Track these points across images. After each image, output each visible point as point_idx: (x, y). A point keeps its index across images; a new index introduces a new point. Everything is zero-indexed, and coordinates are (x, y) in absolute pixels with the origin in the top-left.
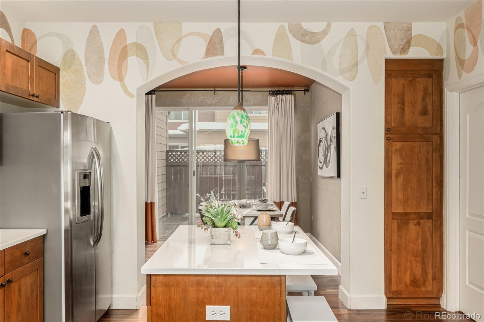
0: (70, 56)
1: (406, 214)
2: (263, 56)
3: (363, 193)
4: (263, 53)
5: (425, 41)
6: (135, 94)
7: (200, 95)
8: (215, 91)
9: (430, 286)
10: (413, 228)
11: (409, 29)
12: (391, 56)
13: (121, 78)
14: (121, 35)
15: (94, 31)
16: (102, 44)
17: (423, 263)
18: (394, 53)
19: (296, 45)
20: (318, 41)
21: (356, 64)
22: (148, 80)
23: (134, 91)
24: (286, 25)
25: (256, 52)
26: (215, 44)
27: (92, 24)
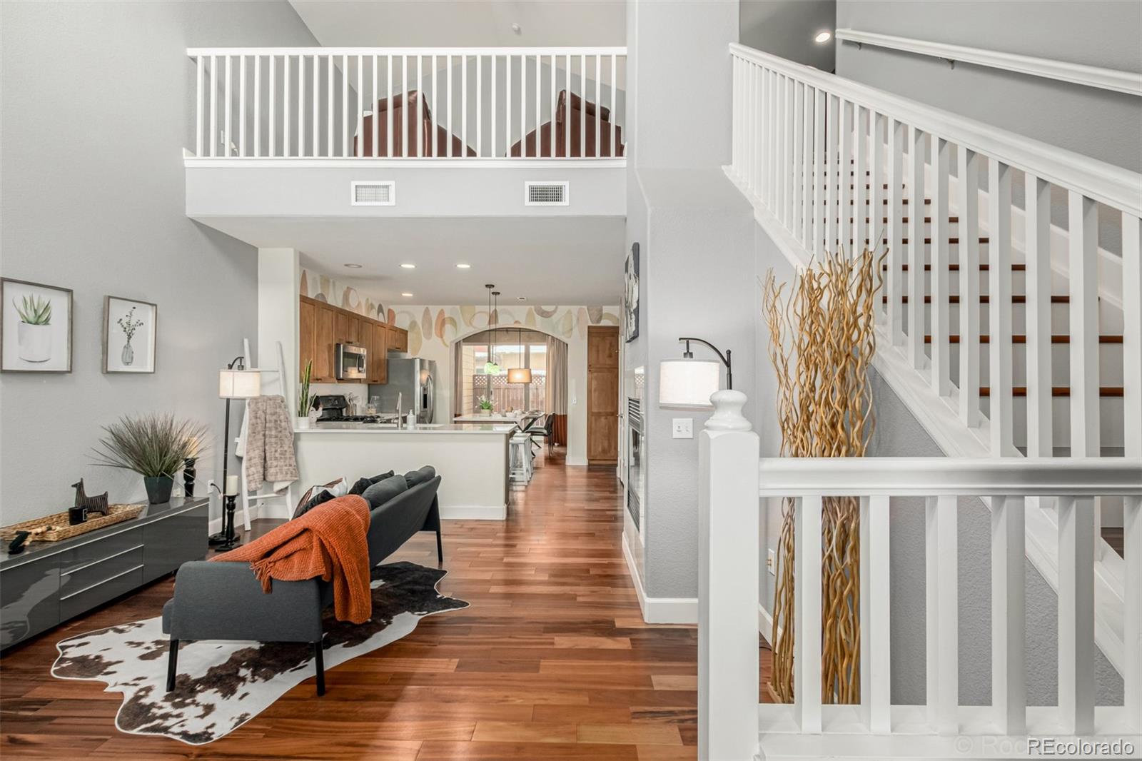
0: (413, 324)
1: (600, 413)
4: (520, 323)
5: (610, 316)
9: (612, 453)
10: (603, 419)
11: (601, 310)
12: (591, 324)
13: (441, 337)
14: (442, 312)
15: (427, 311)
16: (431, 317)
17: (609, 440)
18: (592, 323)
19: (538, 318)
20: (551, 316)
21: (572, 329)
22: (457, 337)
23: (448, 344)
24: (533, 307)
25: (516, 322)
26: (493, 317)
27: (426, 306)
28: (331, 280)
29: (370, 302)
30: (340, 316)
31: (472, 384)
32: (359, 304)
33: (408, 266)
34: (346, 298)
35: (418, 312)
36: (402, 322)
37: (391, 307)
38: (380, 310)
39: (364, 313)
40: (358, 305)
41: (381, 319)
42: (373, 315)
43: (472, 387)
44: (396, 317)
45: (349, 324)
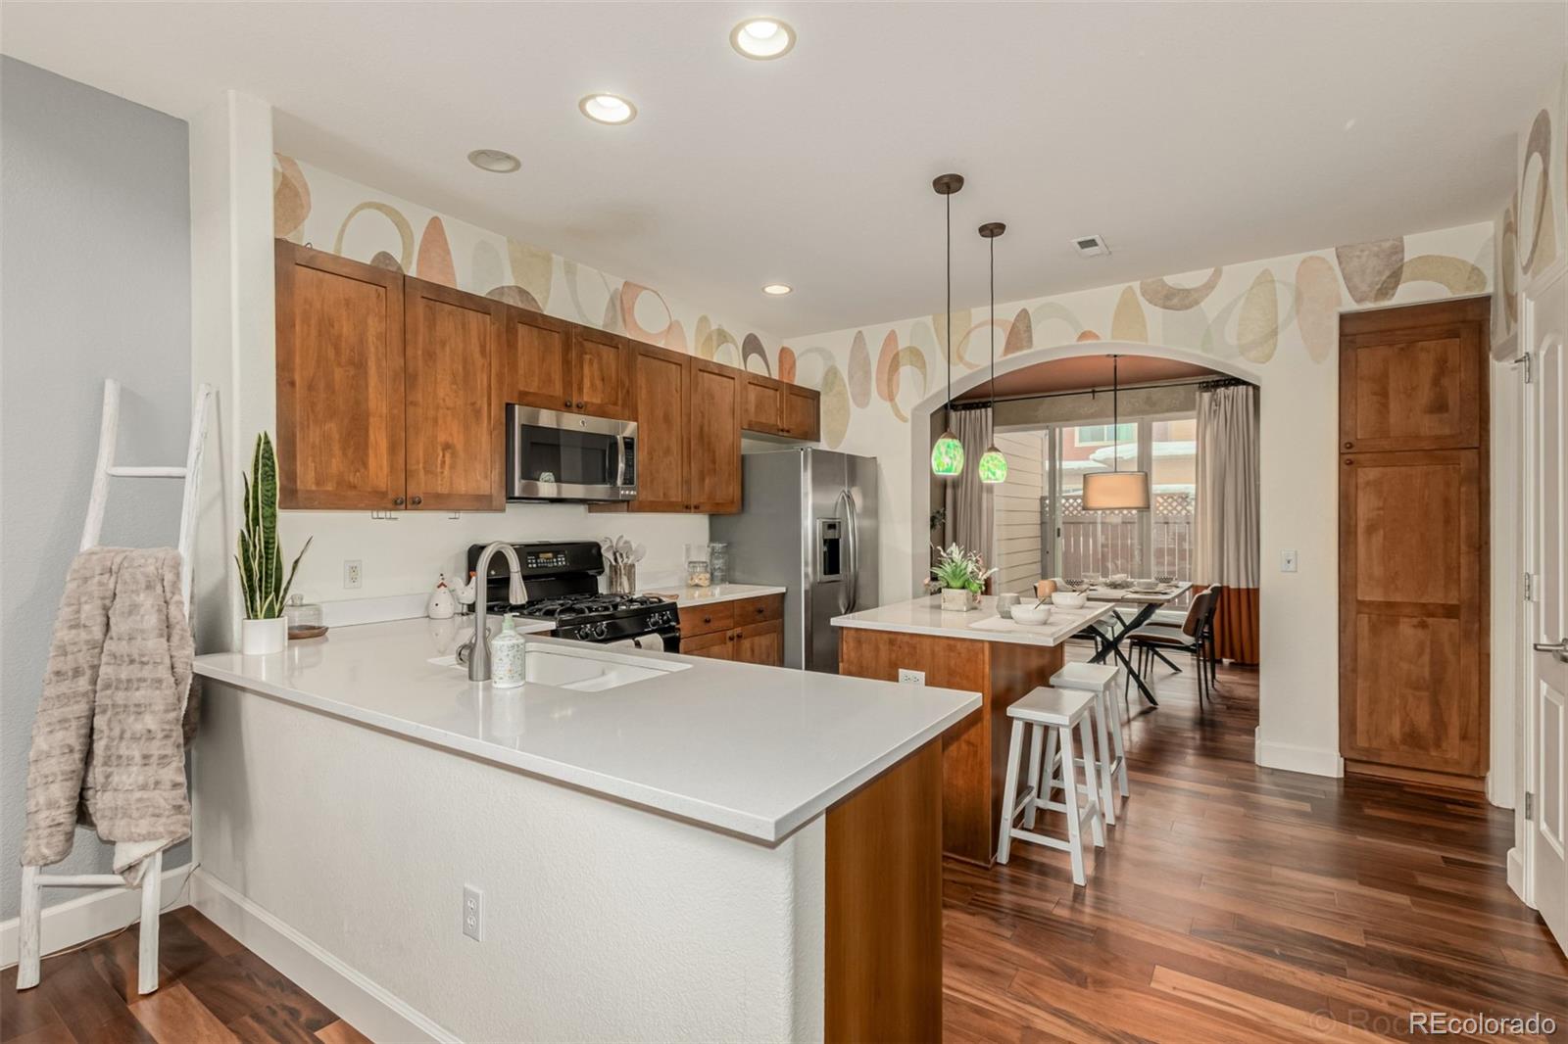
0: (832, 374)
1: (1390, 605)
2: (1095, 341)
3: (1289, 562)
4: (1096, 337)
5: (1430, 265)
6: (909, 417)
7: (1067, 403)
8: (1093, 392)
9: (1454, 749)
10: (1407, 629)
11: (1398, 249)
12: (1351, 306)
13: (891, 398)
14: (892, 338)
15: (859, 338)
16: (868, 355)
17: (1435, 704)
18: (1359, 301)
19: (1153, 314)
20: (1197, 302)
21: (1274, 333)
22: (927, 396)
23: (907, 413)
24: (1136, 285)
25: (1084, 335)
26: (1020, 333)
27: (856, 330)
28: (557, 259)
29: (714, 327)
31: (1038, 515)
32: (673, 328)
33: (610, 108)
34: (622, 303)
35: (838, 345)
36: (806, 375)
37: (787, 343)
38: (752, 345)
39: (690, 347)
40: (670, 328)
41: (755, 366)
42: (729, 356)
44: (798, 364)
45: (574, 354)
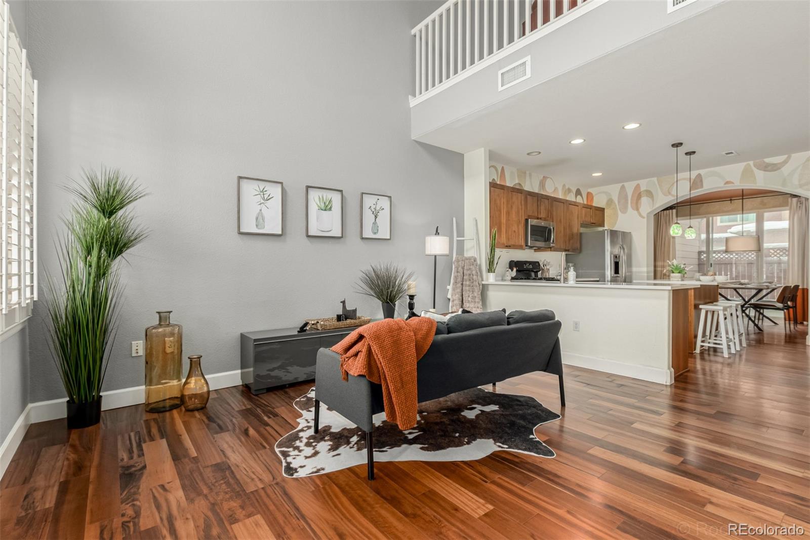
0: (610, 202)
2: (733, 185)
6: (646, 216)
7: (716, 206)
8: (731, 200)
13: (637, 209)
14: (638, 186)
15: (623, 187)
16: (627, 193)
19: (760, 174)
20: (779, 168)
22: (654, 208)
23: (645, 215)
24: (751, 163)
25: (727, 183)
26: (697, 182)
27: (621, 184)
28: (528, 172)
29: (567, 187)
30: (528, 196)
31: (697, 260)
32: (556, 190)
33: (578, 141)
34: (542, 184)
35: (614, 190)
36: (599, 202)
37: (590, 190)
38: (578, 192)
39: (560, 196)
40: (555, 190)
41: (579, 200)
42: (571, 198)
43: (697, 263)
44: (594, 198)
45: (539, 203)
